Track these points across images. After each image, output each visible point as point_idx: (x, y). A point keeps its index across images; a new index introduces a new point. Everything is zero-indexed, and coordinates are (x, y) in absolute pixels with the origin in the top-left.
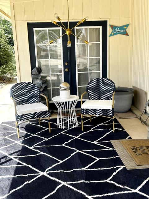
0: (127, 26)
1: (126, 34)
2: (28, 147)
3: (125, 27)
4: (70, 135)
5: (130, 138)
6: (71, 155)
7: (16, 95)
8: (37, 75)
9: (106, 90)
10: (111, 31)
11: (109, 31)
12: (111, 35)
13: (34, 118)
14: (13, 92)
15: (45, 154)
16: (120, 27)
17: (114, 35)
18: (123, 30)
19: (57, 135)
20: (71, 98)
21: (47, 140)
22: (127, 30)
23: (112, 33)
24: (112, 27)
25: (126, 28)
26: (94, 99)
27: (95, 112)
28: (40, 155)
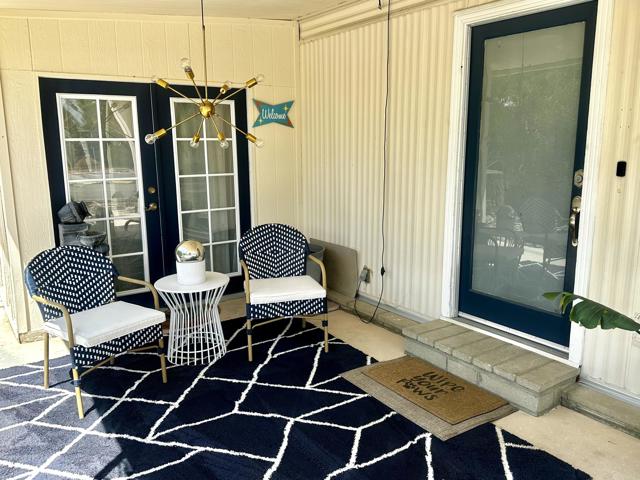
0: (290, 104)
1: (288, 123)
2: (139, 439)
3: (286, 108)
4: (229, 380)
5: (373, 361)
6: (284, 436)
7: (45, 289)
8: (76, 223)
9: (288, 252)
10: (257, 114)
11: (252, 114)
12: (257, 124)
13: (123, 351)
14: (36, 280)
15: (209, 449)
16: (276, 106)
17: (263, 124)
18: (280, 114)
19: (192, 386)
20: (207, 279)
21: (176, 405)
22: (289, 115)
23: (258, 119)
24: (259, 104)
25: (288, 111)
26: (261, 275)
27: (283, 309)
28: (197, 454)
